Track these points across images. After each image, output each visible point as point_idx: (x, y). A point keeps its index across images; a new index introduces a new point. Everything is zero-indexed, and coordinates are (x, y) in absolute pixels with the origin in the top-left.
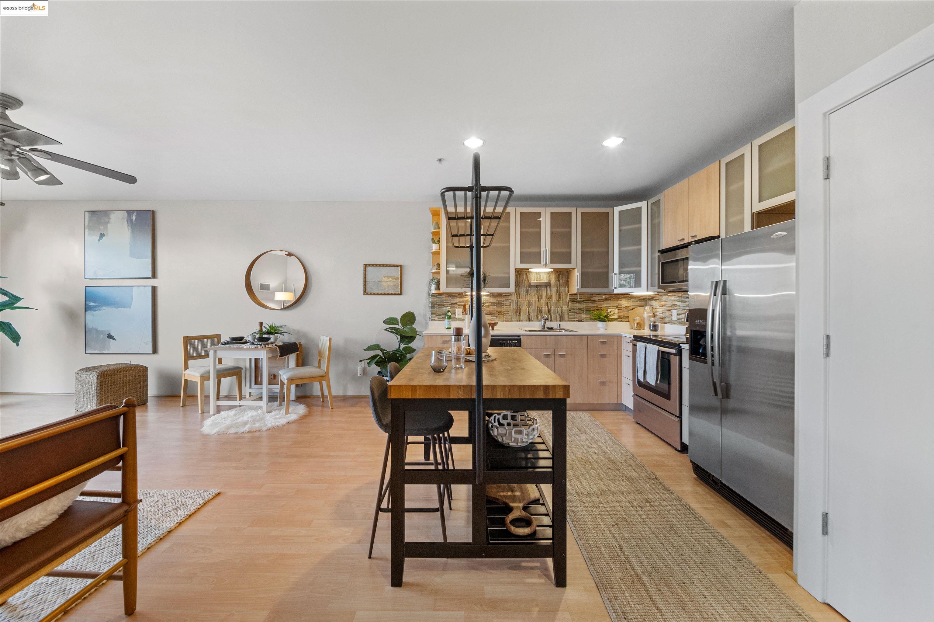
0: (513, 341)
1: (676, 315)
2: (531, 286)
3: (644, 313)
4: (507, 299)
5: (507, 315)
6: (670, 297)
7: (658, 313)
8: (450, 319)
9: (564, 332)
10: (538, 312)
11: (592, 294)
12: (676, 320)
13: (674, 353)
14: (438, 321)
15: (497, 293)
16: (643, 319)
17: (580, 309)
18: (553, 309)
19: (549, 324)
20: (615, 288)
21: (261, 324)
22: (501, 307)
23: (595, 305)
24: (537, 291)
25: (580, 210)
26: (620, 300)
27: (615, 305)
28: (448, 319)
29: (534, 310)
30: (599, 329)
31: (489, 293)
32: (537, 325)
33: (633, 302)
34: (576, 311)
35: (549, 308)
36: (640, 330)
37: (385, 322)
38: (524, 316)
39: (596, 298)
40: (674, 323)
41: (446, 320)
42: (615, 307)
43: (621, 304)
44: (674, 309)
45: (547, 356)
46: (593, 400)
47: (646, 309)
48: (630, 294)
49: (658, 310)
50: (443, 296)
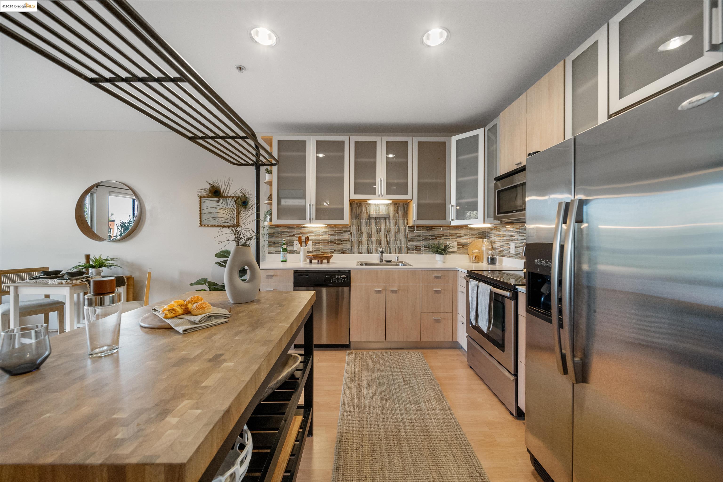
0: (342, 276)
1: (514, 248)
2: (370, 218)
3: (482, 246)
4: (345, 231)
5: (345, 247)
6: (508, 229)
7: (496, 246)
8: (285, 251)
9: (400, 267)
10: (377, 244)
11: (432, 227)
12: (514, 253)
13: (509, 296)
14: (276, 253)
15: (336, 225)
16: (481, 252)
17: (419, 241)
18: (392, 241)
19: (386, 256)
20: (452, 220)
22: (339, 240)
23: (434, 237)
24: (376, 223)
25: (417, 139)
26: (459, 232)
27: (455, 237)
28: (283, 251)
29: (373, 242)
30: (437, 262)
31: (326, 226)
32: (374, 258)
33: (472, 235)
34: (415, 243)
35: (388, 240)
36: (478, 263)
37: (217, 255)
38: (363, 248)
39: (435, 231)
40: (512, 257)
41: (281, 253)
42: (454, 240)
43: (460, 237)
44: (512, 241)
45: (378, 292)
46: (426, 338)
47: (484, 241)
48: (469, 226)
49: (496, 243)
50: (281, 228)
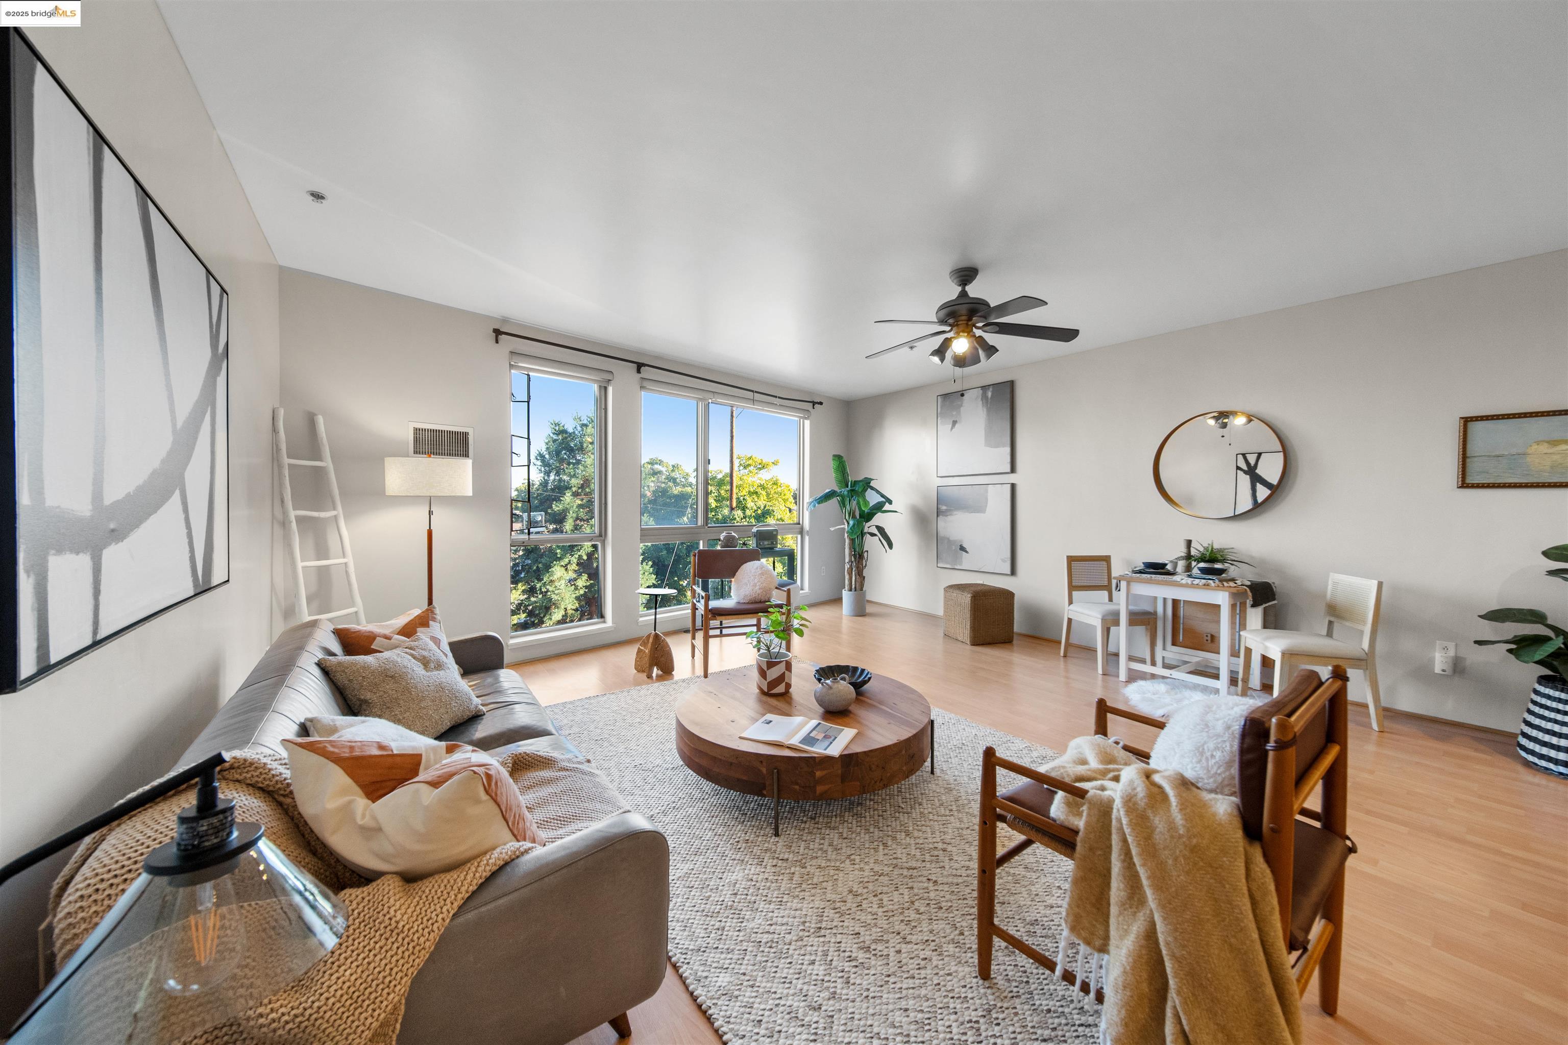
21: (1189, 543)
37: (1548, 554)
